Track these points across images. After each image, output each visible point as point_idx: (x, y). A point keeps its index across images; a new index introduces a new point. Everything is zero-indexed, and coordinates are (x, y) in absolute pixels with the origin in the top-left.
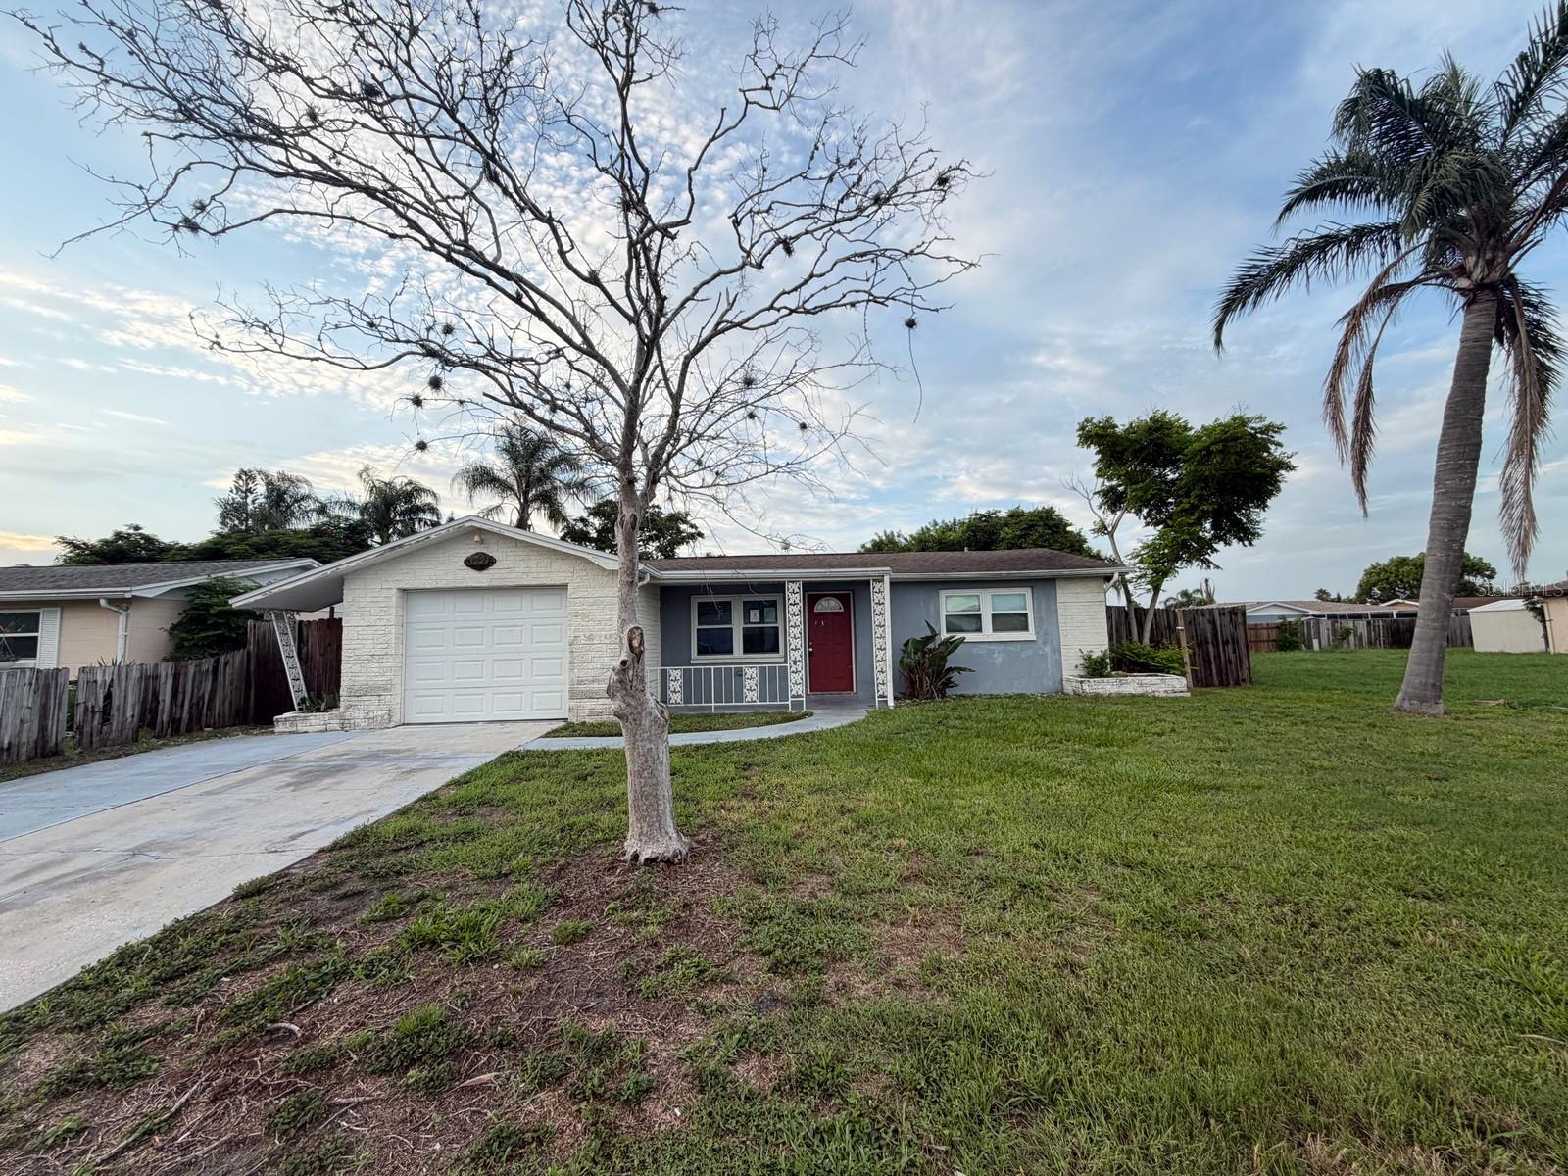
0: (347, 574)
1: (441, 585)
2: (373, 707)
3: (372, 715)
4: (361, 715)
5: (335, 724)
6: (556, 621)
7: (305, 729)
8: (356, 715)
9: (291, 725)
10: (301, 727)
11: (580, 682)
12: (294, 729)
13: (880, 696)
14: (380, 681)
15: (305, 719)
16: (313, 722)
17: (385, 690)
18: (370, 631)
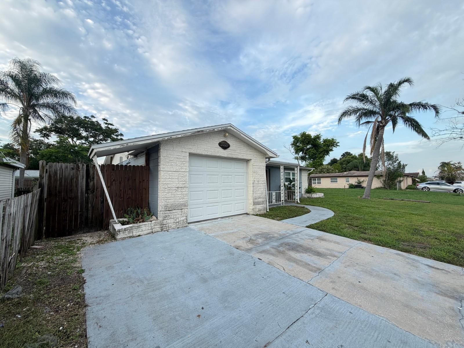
0: (163, 141)
1: (209, 153)
2: (178, 216)
3: (178, 221)
4: (172, 221)
5: (157, 228)
6: (242, 174)
7: (138, 234)
8: (169, 221)
9: (129, 233)
10: (135, 233)
11: (256, 199)
12: (131, 235)
13: (297, 200)
14: (181, 201)
15: (139, 227)
16: (144, 228)
17: (185, 206)
18: (176, 174)
